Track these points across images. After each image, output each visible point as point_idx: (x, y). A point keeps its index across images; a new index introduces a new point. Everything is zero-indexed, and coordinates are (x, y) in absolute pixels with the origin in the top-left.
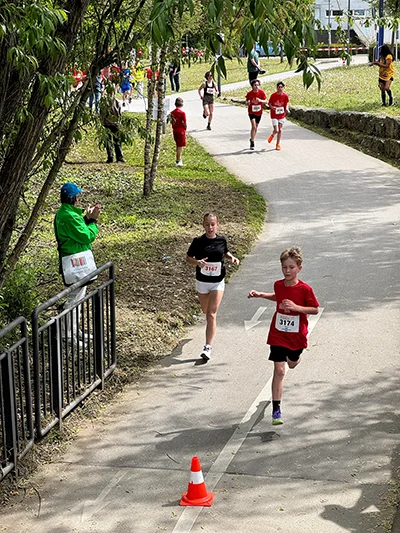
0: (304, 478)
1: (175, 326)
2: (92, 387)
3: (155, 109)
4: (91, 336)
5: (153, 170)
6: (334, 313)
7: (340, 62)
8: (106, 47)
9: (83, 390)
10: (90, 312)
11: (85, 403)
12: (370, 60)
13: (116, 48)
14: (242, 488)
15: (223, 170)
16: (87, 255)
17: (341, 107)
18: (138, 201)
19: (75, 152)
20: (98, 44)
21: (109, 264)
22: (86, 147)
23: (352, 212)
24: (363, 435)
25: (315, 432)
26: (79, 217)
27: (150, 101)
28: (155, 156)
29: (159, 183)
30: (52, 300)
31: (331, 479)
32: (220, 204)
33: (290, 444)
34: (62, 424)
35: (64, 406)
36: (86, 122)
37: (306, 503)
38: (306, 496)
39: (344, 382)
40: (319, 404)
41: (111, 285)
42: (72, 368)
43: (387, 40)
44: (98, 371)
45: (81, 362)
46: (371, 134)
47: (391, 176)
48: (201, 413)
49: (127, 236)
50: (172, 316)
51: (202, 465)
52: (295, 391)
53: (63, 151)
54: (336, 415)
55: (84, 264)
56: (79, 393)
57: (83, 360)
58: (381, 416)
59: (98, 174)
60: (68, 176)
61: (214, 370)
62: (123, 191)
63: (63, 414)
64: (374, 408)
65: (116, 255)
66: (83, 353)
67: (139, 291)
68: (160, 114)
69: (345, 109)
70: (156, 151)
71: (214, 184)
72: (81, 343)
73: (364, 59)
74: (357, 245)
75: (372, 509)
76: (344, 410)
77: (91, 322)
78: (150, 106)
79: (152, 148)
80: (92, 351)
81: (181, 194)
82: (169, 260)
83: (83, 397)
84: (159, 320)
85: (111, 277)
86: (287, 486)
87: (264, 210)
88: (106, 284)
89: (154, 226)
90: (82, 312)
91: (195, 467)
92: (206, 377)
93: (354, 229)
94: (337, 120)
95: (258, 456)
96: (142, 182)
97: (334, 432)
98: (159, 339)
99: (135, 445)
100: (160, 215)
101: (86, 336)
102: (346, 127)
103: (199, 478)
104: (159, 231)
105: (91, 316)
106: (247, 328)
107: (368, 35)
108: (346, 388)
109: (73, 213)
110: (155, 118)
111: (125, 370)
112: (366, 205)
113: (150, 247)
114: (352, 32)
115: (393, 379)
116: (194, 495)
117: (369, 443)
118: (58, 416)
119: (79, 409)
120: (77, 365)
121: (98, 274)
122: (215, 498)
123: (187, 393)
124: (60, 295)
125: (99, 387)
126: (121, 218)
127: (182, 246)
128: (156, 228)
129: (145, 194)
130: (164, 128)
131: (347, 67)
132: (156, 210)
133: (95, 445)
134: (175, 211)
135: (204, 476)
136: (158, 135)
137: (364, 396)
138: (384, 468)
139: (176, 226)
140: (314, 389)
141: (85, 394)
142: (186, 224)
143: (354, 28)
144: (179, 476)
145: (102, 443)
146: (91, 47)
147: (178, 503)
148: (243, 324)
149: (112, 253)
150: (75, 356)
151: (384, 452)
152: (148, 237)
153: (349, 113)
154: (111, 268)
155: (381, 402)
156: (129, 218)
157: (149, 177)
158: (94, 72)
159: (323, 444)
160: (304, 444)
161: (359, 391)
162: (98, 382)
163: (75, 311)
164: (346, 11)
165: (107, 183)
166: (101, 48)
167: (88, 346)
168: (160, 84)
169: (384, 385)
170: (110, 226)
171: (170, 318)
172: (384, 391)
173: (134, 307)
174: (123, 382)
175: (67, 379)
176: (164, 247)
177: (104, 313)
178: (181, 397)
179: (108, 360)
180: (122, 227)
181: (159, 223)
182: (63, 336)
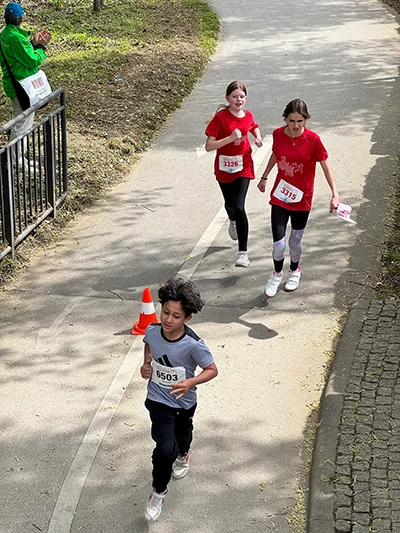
1: (126, 152)
2: (44, 216)
9: (34, 218)
10: (42, 137)
11: (37, 231)
18: (88, 17)
23: (303, 30)
32: (173, 21)
34: (14, 252)
35: (16, 235)
41: (62, 112)
42: (24, 196)
44: (50, 199)
45: (32, 190)
49: (79, 54)
50: (124, 142)
56: (30, 222)
57: (34, 187)
62: (73, 5)
65: (67, 76)
66: (34, 180)
67: (90, 115)
72: (32, 169)
74: (305, 67)
77: (42, 148)
80: (43, 178)
81: (132, 10)
82: (121, 82)
83: (33, 226)
84: (111, 147)
85: (62, 104)
87: (217, 30)
88: (60, 109)
89: (105, 45)
90: (33, 137)
91: (146, 298)
93: (303, 49)
98: (111, 166)
100: (110, 32)
103: (150, 308)
104: (110, 50)
105: (42, 141)
106: (199, 154)
109: (17, 33)
111: (77, 197)
112: (318, 24)
113: (102, 68)
118: (10, 245)
119: (31, 237)
120: (28, 192)
125: (51, 215)
126: (73, 35)
127: (134, 68)
128: (107, 48)
129: (95, 9)
132: (106, 27)
134: (126, 29)
135: (155, 306)
139: (128, 45)
141: (37, 223)
142: (137, 44)
147: (129, 332)
148: (195, 151)
149: (62, 74)
150: (26, 183)
152: (99, 57)
154: (62, 95)
156: (77, 35)
162: (50, 210)
167: (40, 172)
170: (59, 43)
171: (122, 144)
173: (86, 132)
174: (75, 210)
175: (19, 207)
176: (116, 68)
177: (56, 138)
178: (129, 222)
179: (60, 187)
180: (73, 45)
181: (110, 41)
182: (14, 163)
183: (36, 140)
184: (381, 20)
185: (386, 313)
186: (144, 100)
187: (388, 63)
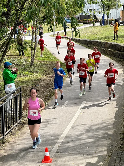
0: (80, 154)
2: (14, 126)
3: (34, 39)
4: (14, 110)
5: (33, 58)
6: (90, 102)
7: (91, 25)
8: (19, 19)
9: (11, 127)
10: (14, 102)
11: (12, 131)
12: (100, 24)
13: (22, 20)
14: (61, 157)
15: (55, 58)
16: (13, 84)
17: (92, 38)
18: (29, 68)
19: (9, 52)
20: (16, 18)
21: (20, 87)
22: (13, 50)
24: (98, 140)
25: (84, 139)
26: (10, 72)
27: (33, 36)
28: (34, 53)
29: (35, 62)
30: (2, 98)
31: (89, 154)
33: (76, 143)
34: (5, 138)
35: (5, 132)
36: (12, 43)
37: (80, 162)
38: (81, 160)
39: (93, 124)
40: (85, 131)
41: (21, 94)
42: (8, 120)
43: (106, 18)
44: (16, 121)
45: (11, 118)
46: (101, 47)
47: (107, 60)
48: (48, 134)
49: (25, 79)
51: (48, 150)
52: (77, 127)
53: (5, 52)
54: (90, 134)
55: (12, 87)
56: (10, 128)
57: (11, 117)
58: (104, 134)
59: (16, 59)
60: (7, 60)
61: (52, 120)
62: (24, 64)
63: (5, 134)
64: (102, 132)
65: (22, 84)
66: (12, 115)
67: (29, 96)
68: (36, 40)
69: (93, 39)
70: (34, 52)
71: (52, 62)
72: (11, 112)
73: (98, 24)
74: (97, 81)
75: (101, 163)
76: (92, 132)
77: (14, 105)
78: (33, 38)
79: (33, 51)
80: (14, 114)
81: (42, 65)
82: (38, 86)
83: (11, 129)
85: (20, 91)
86: (75, 156)
88: (19, 93)
89: (34, 75)
90: (11, 102)
91: (46, 151)
92: (50, 122)
94: (90, 43)
95: (66, 147)
96: (30, 62)
97: (89, 140)
99: (28, 144)
100: (36, 72)
101: (12, 110)
102: (93, 45)
103: (47, 154)
105: (14, 103)
106: (63, 107)
107: (100, 17)
108: (93, 126)
109: (8, 71)
110: (34, 42)
111: (25, 120)
113: (33, 82)
114: (95, 15)
115: (107, 123)
116: (46, 160)
117: (100, 143)
118: (3, 135)
119: (10, 133)
120: (10, 119)
121: (16, 90)
122: (53, 161)
123: (44, 128)
124: (4, 97)
125: (17, 126)
126: (24, 73)
127: (42, 82)
128: (34, 76)
129: (31, 65)
130: (37, 45)
131: (93, 27)
132: (34, 70)
133: (15, 144)
134: (40, 71)
135: (49, 154)
136: (35, 47)
137: (99, 128)
138: (105, 151)
139: (41, 75)
140: (83, 126)
141: (12, 128)
142: (44, 75)
143: (95, 14)
144: (41, 153)
145: (17, 144)
146: (14, 20)
147: (41, 162)
148: (61, 106)
149: (21, 84)
150: (9, 116)
151: (104, 146)
152: (32, 79)
153: (94, 40)
154: (20, 89)
155: (104, 130)
156: (26, 73)
157: (32, 60)
158: (15, 27)
159: (86, 143)
160: (80, 143)
161: (97, 127)
162: (16, 124)
163: (9, 102)
164: (93, 9)
165: (19, 62)
166: (17, 20)
167: (13, 113)
168: (36, 31)
169: (105, 125)
170: (20, 75)
172: (105, 126)
174: (24, 124)
175: (6, 123)
176: (37, 82)
177: (18, 103)
178: (42, 129)
179: (19, 117)
180: (24, 76)
181: (35, 74)
182: (5, 110)
183: (12, 103)
184: (119, 68)
185: (123, 155)
186: (46, 91)
187: (121, 80)
